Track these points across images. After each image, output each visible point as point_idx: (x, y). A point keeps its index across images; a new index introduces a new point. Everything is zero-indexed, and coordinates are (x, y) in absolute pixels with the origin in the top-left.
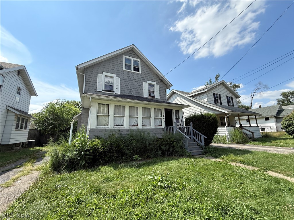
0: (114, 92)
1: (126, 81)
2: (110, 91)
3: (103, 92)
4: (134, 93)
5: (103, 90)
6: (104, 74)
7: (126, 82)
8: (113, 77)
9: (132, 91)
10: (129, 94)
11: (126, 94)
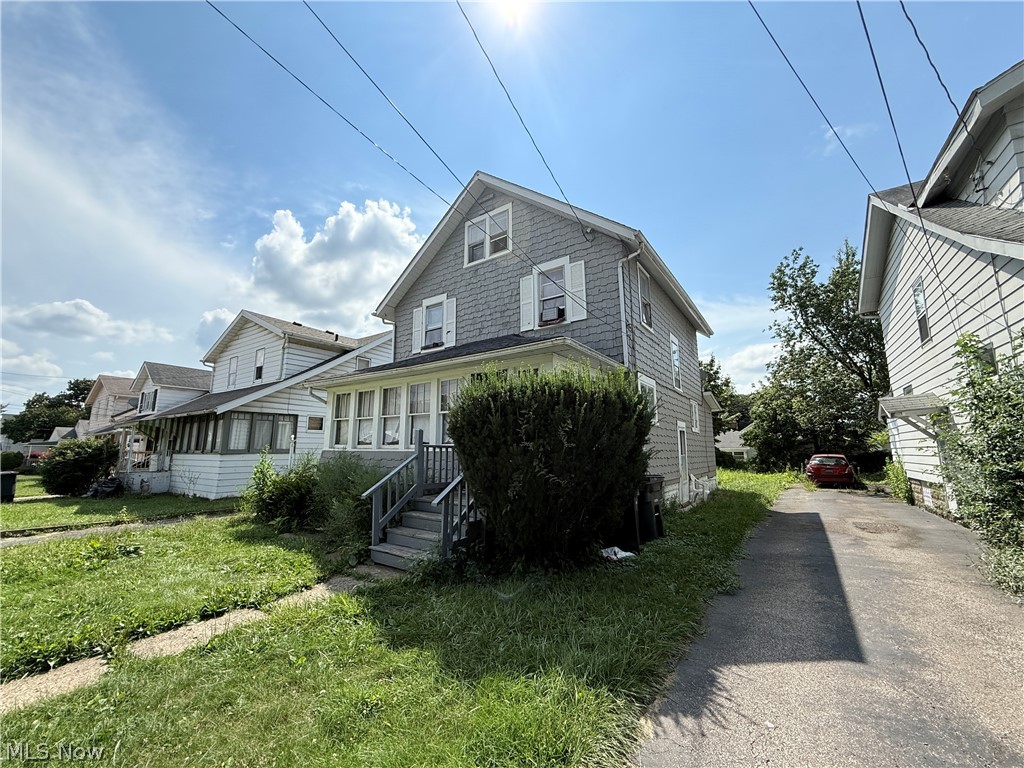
0: (442, 344)
1: (470, 299)
2: (436, 345)
3: (424, 352)
4: (493, 329)
5: (423, 348)
6: (426, 302)
7: (470, 304)
8: (441, 304)
9: (485, 324)
10: (478, 339)
11: (470, 341)
